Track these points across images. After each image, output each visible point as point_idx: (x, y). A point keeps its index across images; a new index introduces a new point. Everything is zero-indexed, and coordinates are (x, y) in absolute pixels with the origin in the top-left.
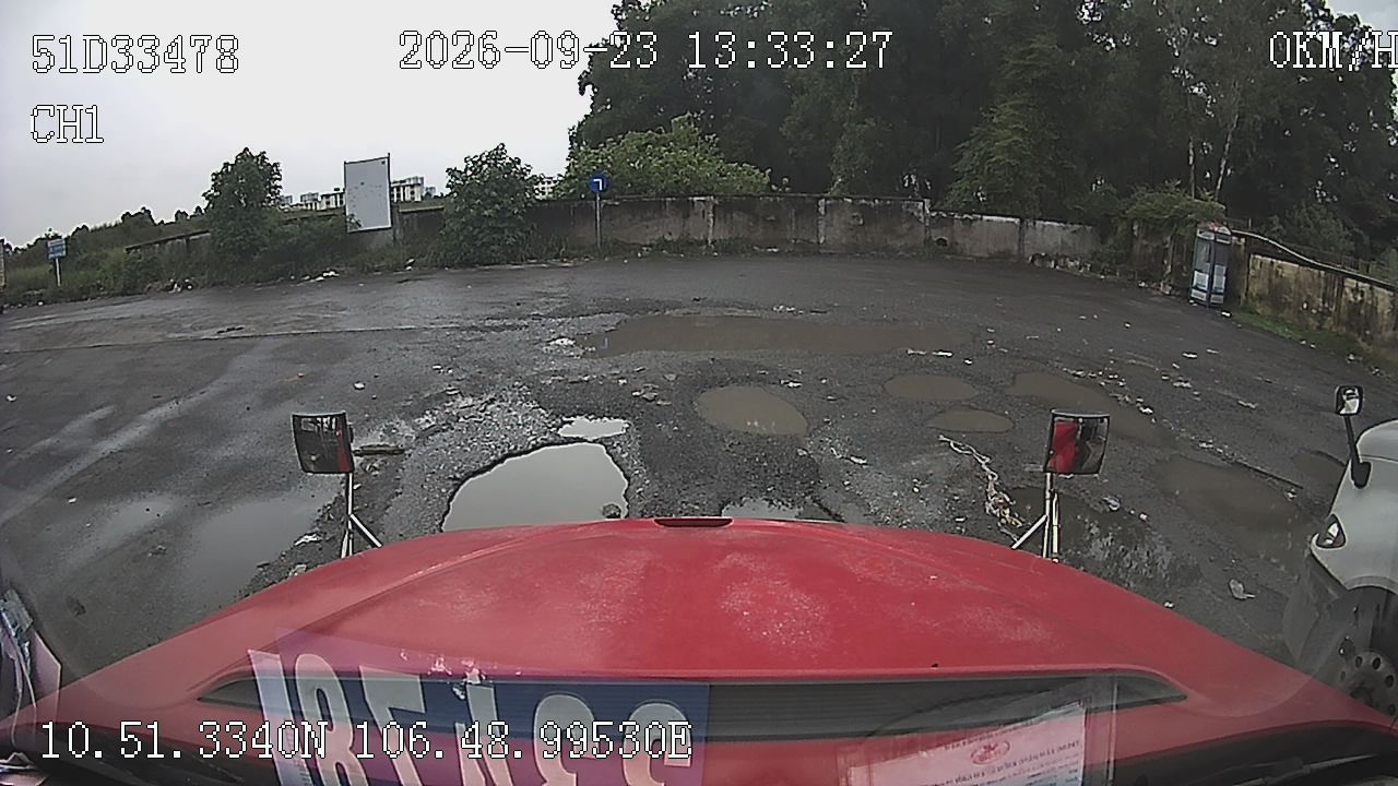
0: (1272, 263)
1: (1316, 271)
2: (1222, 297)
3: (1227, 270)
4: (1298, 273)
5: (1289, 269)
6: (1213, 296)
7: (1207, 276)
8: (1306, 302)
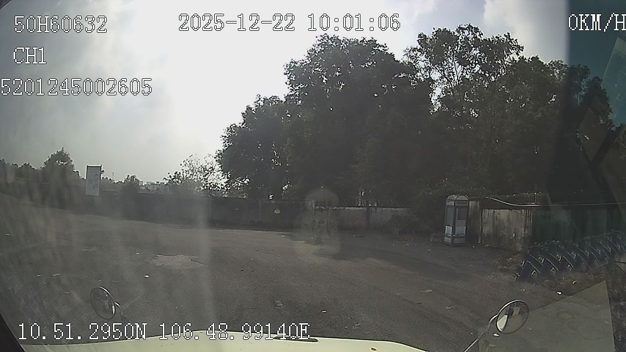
0: (494, 212)
1: (519, 212)
2: (464, 239)
3: (466, 222)
4: (509, 215)
5: (503, 214)
6: (455, 239)
7: (451, 228)
8: (514, 233)
